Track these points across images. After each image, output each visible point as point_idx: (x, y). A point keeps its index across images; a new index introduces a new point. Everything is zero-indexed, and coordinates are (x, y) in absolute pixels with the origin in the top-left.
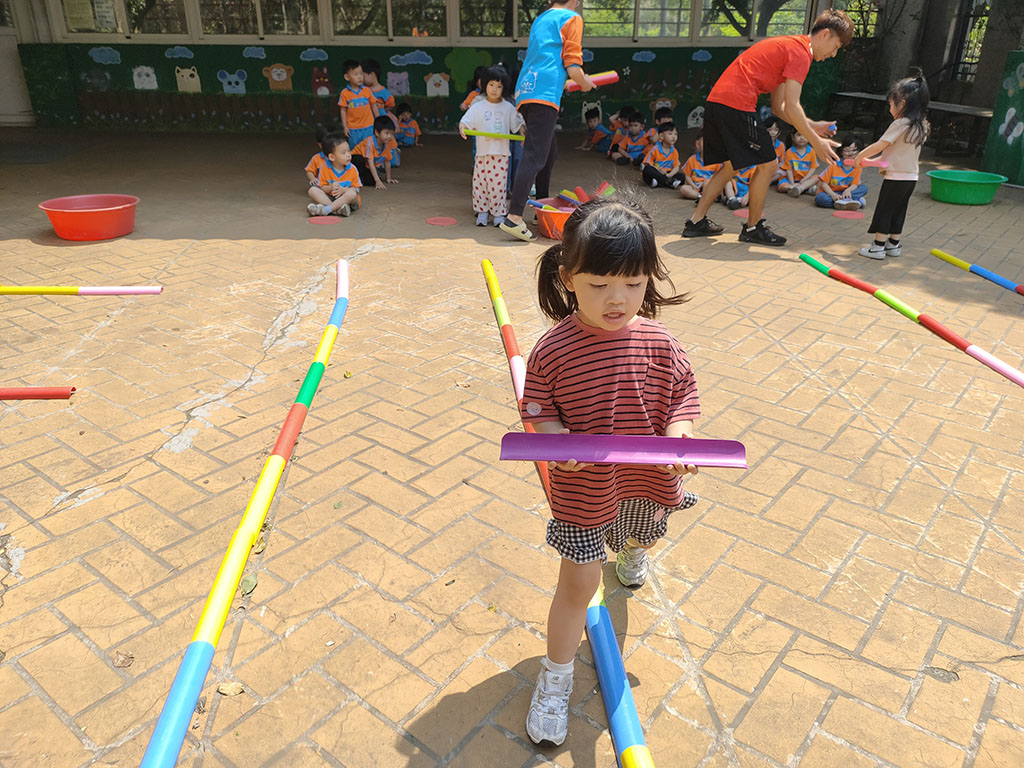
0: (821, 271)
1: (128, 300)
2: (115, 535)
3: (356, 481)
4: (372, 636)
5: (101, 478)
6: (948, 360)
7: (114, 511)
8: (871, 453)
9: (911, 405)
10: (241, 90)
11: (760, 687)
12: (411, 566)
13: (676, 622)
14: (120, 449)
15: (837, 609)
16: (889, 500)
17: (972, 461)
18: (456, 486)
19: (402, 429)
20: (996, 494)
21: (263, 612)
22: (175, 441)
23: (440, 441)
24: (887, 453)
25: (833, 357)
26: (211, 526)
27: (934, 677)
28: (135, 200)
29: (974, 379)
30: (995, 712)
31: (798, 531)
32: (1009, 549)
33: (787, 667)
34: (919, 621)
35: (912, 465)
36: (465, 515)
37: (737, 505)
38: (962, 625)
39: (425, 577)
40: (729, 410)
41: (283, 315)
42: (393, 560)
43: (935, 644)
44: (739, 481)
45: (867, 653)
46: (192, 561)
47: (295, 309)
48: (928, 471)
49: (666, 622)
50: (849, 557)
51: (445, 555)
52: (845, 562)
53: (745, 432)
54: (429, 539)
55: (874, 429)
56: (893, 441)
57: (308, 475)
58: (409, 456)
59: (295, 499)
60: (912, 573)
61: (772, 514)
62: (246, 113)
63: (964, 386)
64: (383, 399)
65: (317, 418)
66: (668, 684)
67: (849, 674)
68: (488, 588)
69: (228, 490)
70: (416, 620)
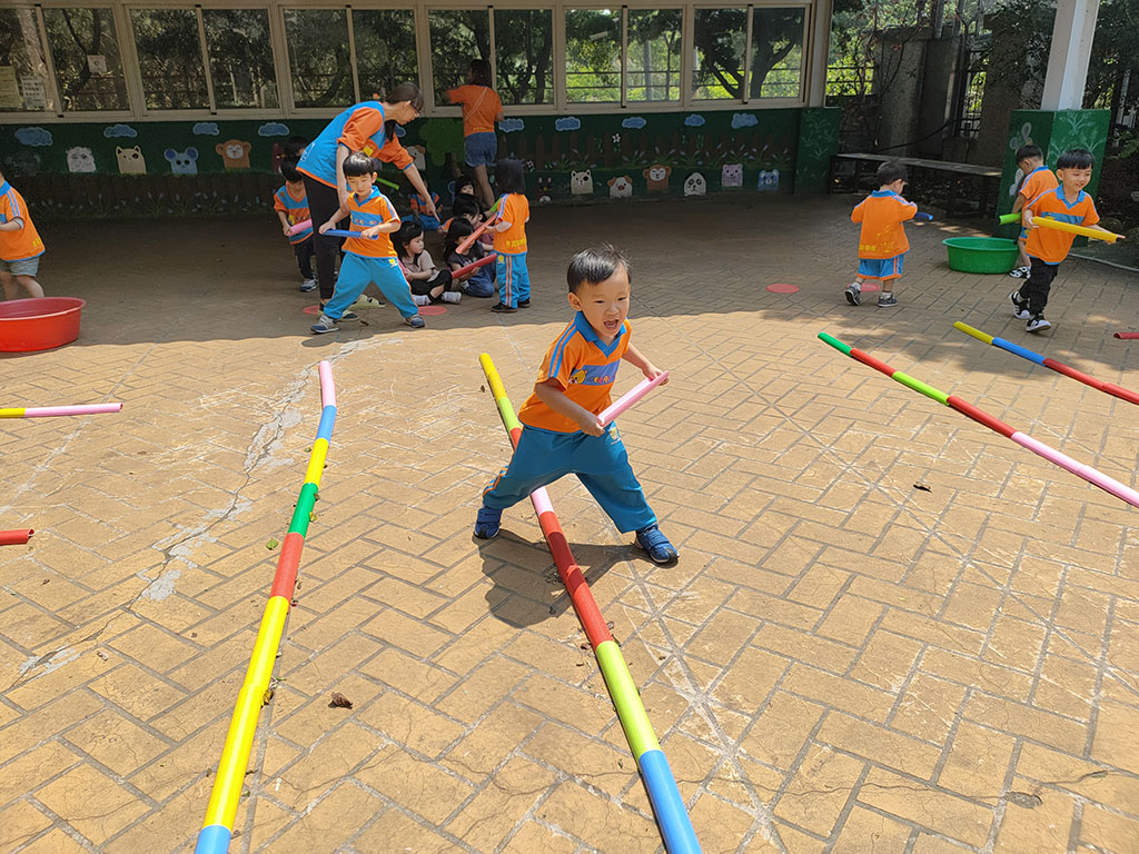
0: (842, 352)
1: (84, 421)
2: (98, 704)
3: (368, 621)
4: (406, 805)
5: (75, 636)
6: (986, 445)
7: (93, 676)
8: (920, 553)
9: (954, 497)
10: (192, 169)
11: (836, 830)
12: (441, 718)
13: (738, 763)
14: (92, 600)
15: (907, 734)
16: (945, 605)
17: (1025, 556)
18: (480, 620)
19: (413, 556)
20: (1054, 592)
21: (278, 785)
22: (155, 586)
23: (456, 568)
24: (937, 553)
25: (867, 448)
26: (207, 686)
27: (1016, 802)
28: (80, 304)
29: (1016, 464)
30: (1083, 837)
31: (855, 647)
32: (1075, 653)
33: (862, 805)
34: (993, 740)
35: (964, 564)
36: (494, 653)
37: (787, 622)
38: (1038, 742)
39: (459, 730)
40: (766, 513)
41: (264, 428)
42: (419, 712)
43: (1013, 765)
44: (787, 593)
45: (944, 781)
46: (190, 730)
47: (277, 422)
48: (981, 570)
49: (727, 763)
50: (912, 673)
51: (477, 701)
52: (909, 680)
53: (785, 537)
54: (457, 685)
55: (919, 526)
56: (940, 538)
57: (313, 617)
58: (422, 587)
59: (300, 647)
60: (979, 687)
61: (825, 630)
62: (198, 194)
63: (1007, 473)
64: (387, 522)
65: (315, 548)
66: (739, 835)
67: (927, 807)
68: (528, 737)
69: (223, 641)
70: (453, 781)
